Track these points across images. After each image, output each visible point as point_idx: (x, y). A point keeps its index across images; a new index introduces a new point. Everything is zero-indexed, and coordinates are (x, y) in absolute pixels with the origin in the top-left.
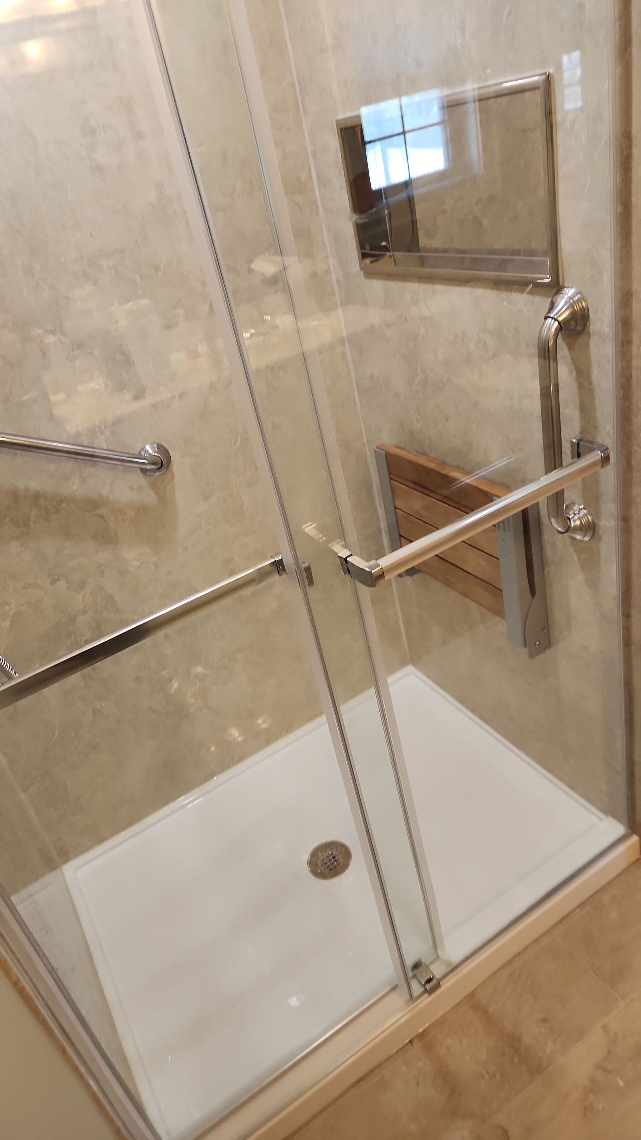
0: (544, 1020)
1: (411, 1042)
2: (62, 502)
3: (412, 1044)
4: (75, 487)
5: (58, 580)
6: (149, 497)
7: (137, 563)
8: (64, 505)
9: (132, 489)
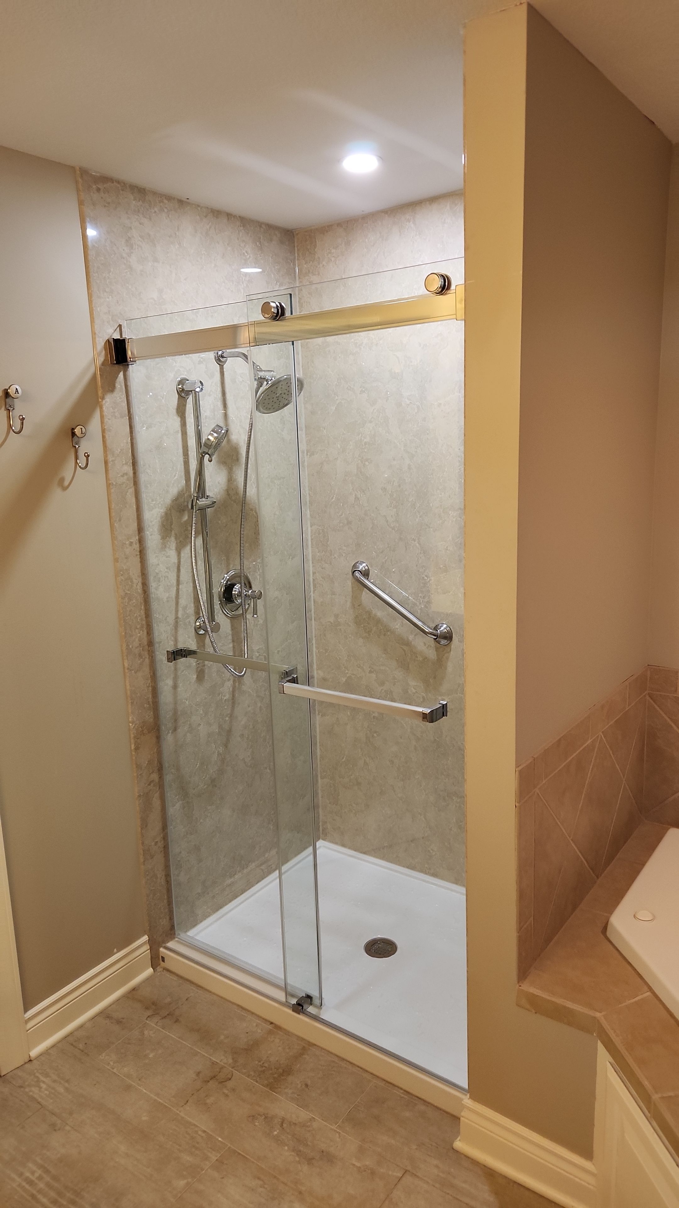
0: (307, 1085)
1: (272, 1023)
2: (388, 631)
3: (270, 1024)
4: (397, 627)
5: (373, 672)
6: (431, 654)
7: (414, 691)
8: (389, 633)
9: (425, 644)
